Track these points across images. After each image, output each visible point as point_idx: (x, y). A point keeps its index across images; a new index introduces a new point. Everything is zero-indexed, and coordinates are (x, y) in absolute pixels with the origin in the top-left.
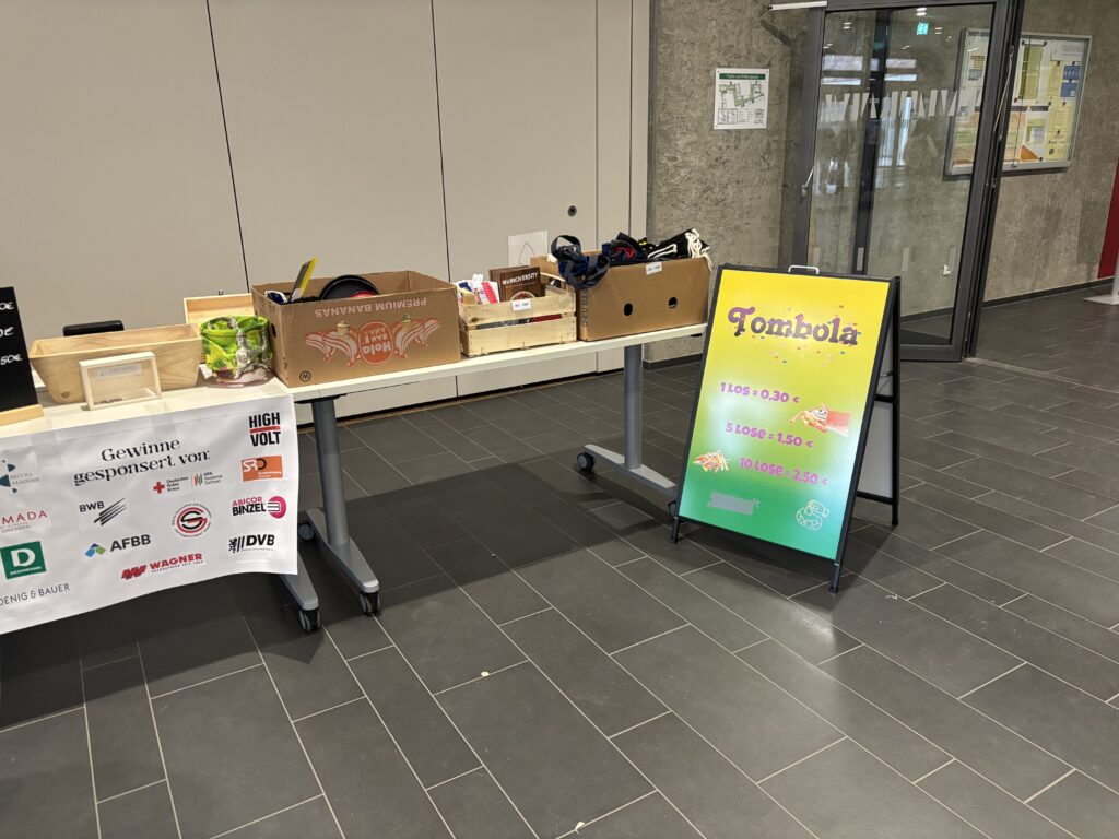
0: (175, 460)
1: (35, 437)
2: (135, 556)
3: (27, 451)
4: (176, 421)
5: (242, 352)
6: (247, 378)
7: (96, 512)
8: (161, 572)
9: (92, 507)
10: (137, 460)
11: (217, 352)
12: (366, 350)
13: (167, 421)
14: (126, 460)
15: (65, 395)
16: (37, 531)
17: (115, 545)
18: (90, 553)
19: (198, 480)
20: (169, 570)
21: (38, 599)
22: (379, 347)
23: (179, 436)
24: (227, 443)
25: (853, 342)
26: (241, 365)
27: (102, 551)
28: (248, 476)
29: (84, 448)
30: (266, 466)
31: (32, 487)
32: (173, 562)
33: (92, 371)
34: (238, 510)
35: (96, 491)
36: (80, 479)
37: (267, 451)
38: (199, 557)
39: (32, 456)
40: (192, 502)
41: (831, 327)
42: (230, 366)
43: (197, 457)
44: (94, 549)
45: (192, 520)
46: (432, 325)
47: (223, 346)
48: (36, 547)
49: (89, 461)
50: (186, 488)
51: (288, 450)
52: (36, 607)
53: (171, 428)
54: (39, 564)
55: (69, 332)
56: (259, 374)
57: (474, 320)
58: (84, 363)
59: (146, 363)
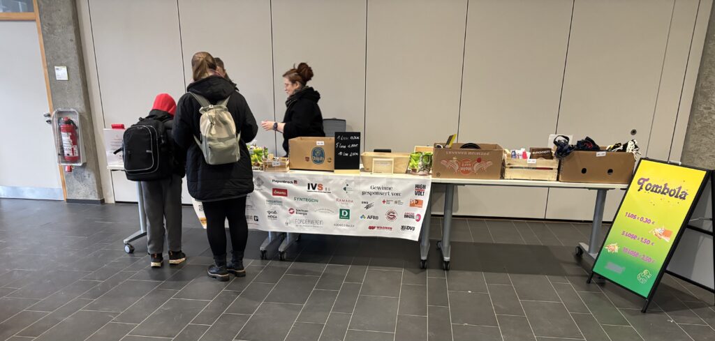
0: (390, 194)
1: (355, 177)
2: (374, 223)
3: (352, 181)
4: (394, 181)
5: (420, 163)
6: (421, 173)
7: (366, 205)
8: (379, 230)
9: (365, 203)
10: (380, 191)
11: (413, 162)
12: (462, 169)
13: (390, 181)
14: (376, 190)
15: (368, 169)
16: (350, 206)
17: (369, 217)
18: (361, 217)
19: (396, 202)
20: (382, 230)
21: (346, 228)
22: (467, 168)
23: (393, 186)
24: (407, 192)
25: (684, 198)
26: (419, 168)
27: (365, 218)
28: (412, 205)
29: (367, 184)
30: (418, 203)
31: (351, 193)
32: (384, 228)
33: (376, 162)
34: (406, 216)
35: (367, 198)
36: (363, 193)
37: (419, 198)
38: (391, 228)
39: (353, 183)
40: (393, 210)
41: (677, 190)
42: (416, 168)
43: (397, 194)
44: (363, 217)
45: (392, 216)
46: (489, 163)
47: (415, 160)
48: (348, 211)
49: (367, 188)
50: (392, 204)
51: (425, 199)
52: (345, 230)
53: (391, 183)
54: (348, 217)
55: (375, 151)
56: (425, 172)
57: (509, 164)
58: (374, 159)
59: (391, 162)
